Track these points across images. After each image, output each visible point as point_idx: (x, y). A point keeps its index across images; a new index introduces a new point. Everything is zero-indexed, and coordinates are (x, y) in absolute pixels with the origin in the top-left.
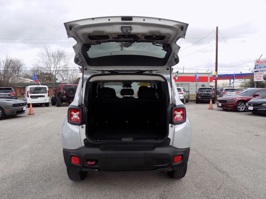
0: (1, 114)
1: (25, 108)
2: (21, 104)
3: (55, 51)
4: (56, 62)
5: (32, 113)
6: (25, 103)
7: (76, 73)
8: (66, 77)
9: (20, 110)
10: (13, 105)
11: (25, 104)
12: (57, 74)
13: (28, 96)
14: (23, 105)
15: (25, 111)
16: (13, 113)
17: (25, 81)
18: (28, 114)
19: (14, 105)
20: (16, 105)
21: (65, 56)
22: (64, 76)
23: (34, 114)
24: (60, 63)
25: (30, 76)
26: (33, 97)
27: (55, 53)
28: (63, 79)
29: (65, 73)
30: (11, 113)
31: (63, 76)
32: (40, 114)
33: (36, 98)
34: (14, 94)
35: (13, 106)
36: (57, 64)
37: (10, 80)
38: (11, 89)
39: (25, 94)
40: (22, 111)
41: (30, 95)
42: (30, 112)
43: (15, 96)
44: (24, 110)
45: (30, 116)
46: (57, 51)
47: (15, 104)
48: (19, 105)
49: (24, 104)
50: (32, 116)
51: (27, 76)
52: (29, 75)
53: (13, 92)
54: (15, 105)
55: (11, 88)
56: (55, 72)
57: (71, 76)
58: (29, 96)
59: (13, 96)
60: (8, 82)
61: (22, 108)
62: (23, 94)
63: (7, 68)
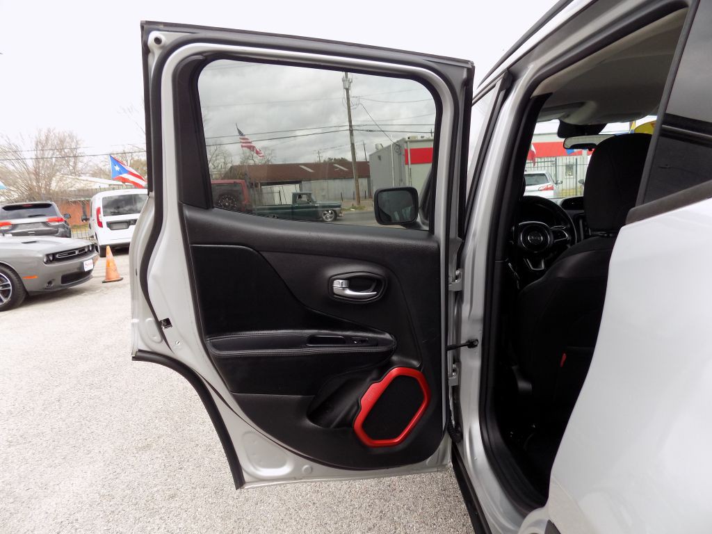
0: (11, 288)
1: (88, 264)
2: (77, 252)
5: (113, 276)
6: (89, 246)
7: (223, 157)
9: (76, 270)
10: (48, 255)
11: (89, 250)
13: (100, 224)
14: (83, 252)
15: (89, 272)
16: (50, 283)
17: (92, 184)
18: (104, 279)
19: (51, 258)
20: (57, 256)
23: (122, 279)
25: (107, 170)
26: (115, 226)
30: (46, 285)
33: (124, 226)
34: (58, 221)
35: (49, 261)
37: (54, 184)
38: (48, 206)
39: (92, 219)
40: (82, 275)
41: (105, 219)
42: (107, 273)
43: (63, 227)
44: (86, 270)
45: (107, 288)
47: (54, 255)
48: (70, 255)
49: (86, 250)
50: (116, 286)
51: (98, 173)
52: (103, 168)
53: (55, 214)
54: (53, 258)
58: (104, 224)
59: (58, 226)
60: (50, 189)
61: (78, 266)
62: (87, 219)
63: (43, 150)
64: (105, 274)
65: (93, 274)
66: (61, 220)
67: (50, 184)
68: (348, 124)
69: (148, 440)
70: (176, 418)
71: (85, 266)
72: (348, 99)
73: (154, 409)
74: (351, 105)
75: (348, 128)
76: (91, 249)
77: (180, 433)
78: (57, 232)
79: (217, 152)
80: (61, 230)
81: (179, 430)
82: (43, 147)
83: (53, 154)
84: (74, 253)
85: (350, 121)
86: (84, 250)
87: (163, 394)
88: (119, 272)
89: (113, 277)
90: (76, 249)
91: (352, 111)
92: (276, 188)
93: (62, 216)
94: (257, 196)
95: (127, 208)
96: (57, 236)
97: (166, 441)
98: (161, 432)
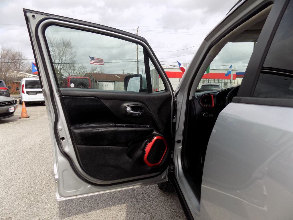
2: (7, 103)
3: (59, 41)
4: (61, 55)
6: (13, 101)
7: (83, 69)
8: (72, 72)
9: (5, 112)
11: (14, 103)
12: (62, 68)
13: (23, 92)
14: (10, 103)
15: (13, 113)
18: (20, 116)
21: (72, 47)
22: (71, 71)
23: (29, 117)
24: (65, 56)
26: (30, 93)
27: (60, 43)
28: (69, 75)
29: (71, 69)
31: (69, 72)
32: (37, 117)
33: (35, 93)
34: (4, 89)
36: (62, 56)
37: (8, 74)
39: (20, 89)
40: (8, 114)
41: (25, 90)
42: (22, 114)
43: (6, 92)
44: (10, 112)
45: (21, 121)
46: (62, 42)
48: (3, 104)
49: (12, 102)
50: (25, 120)
51: (29, 71)
53: (3, 86)
55: (1, 81)
56: (61, 66)
57: (78, 72)
58: (25, 92)
59: (4, 91)
60: (6, 76)
61: (7, 110)
62: (18, 90)
63: (4, 59)
64: (21, 114)
65: (14, 114)
66: (6, 89)
67: (6, 74)
68: (136, 59)
69: (11, 214)
70: (32, 198)
71: (10, 110)
72: (137, 48)
73: (21, 191)
74: (138, 51)
75: (136, 61)
76: (15, 102)
77: (32, 209)
78: (3, 94)
79: (81, 67)
80: (5, 93)
81: (32, 207)
82: (5, 57)
83: (9, 61)
84: (5, 103)
85: (138, 58)
86: (11, 102)
87: (29, 182)
88: (28, 114)
89: (25, 115)
90: (7, 102)
91: (138, 54)
92: (104, 83)
93: (6, 87)
94: (96, 86)
95: (36, 86)
96: (3, 96)
97: (22, 215)
98: (20, 208)
